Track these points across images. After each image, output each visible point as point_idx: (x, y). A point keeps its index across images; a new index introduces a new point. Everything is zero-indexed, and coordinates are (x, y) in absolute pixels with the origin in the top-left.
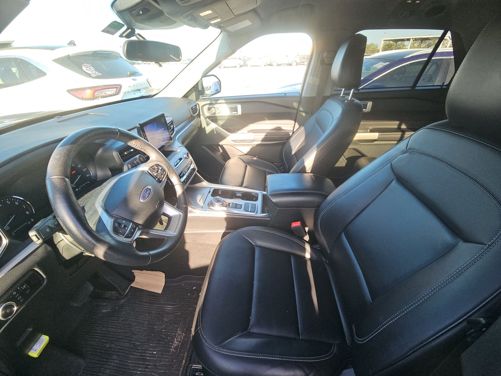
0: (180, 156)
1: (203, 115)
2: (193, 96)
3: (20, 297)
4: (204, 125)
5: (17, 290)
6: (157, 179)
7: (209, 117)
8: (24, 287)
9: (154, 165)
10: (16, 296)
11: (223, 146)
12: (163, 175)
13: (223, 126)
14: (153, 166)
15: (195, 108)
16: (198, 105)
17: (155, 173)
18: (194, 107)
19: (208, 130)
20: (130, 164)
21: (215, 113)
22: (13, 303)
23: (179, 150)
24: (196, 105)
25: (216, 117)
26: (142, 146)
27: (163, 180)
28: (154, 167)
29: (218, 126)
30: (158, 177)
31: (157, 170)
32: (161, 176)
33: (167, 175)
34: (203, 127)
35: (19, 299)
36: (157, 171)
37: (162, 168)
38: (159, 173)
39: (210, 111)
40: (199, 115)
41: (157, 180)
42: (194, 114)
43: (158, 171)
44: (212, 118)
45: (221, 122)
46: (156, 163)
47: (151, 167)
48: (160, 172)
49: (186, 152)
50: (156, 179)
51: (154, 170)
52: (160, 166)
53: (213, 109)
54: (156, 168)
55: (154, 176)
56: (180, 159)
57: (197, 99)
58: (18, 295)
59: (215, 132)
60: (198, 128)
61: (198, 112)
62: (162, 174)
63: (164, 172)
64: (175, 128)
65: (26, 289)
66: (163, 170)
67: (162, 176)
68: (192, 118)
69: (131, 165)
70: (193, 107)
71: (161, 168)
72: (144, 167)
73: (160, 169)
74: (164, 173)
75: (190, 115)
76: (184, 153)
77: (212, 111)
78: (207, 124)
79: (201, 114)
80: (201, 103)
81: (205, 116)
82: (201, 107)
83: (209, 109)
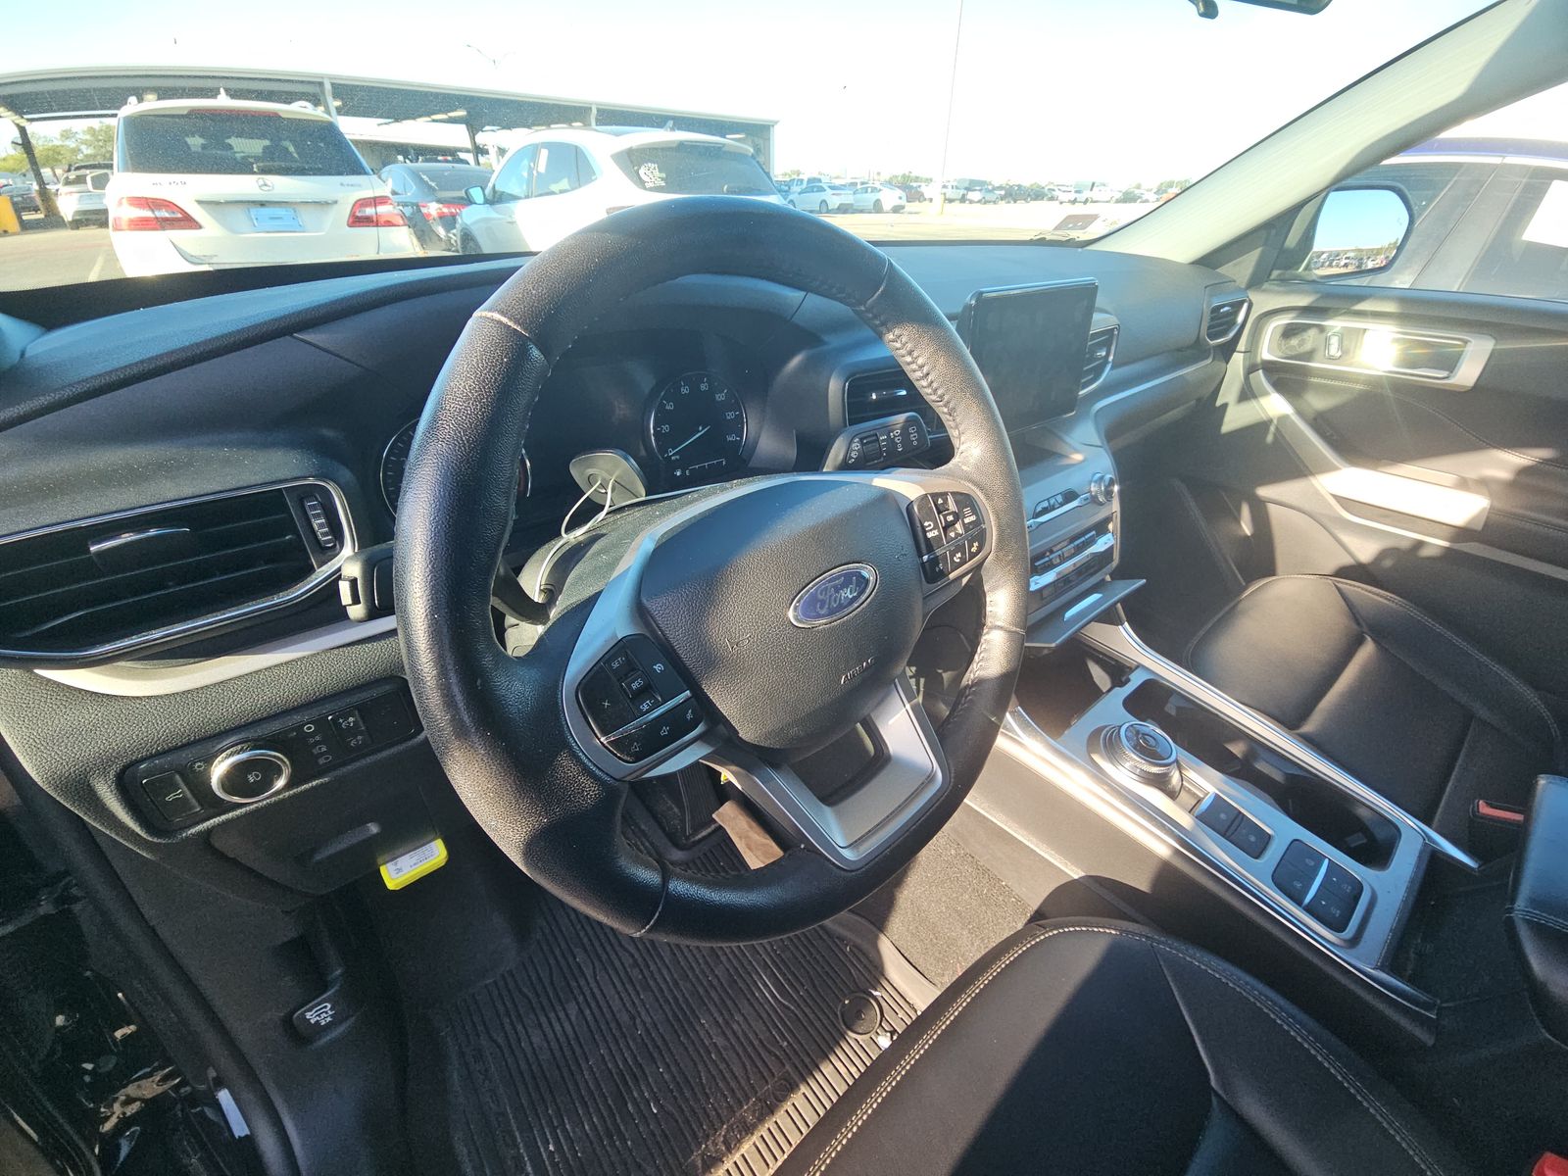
0: (1072, 482)
1: (1251, 351)
2: (1241, 269)
3: (324, 749)
4: (1228, 394)
5: (320, 722)
6: (925, 558)
7: (1269, 368)
8: (349, 723)
9: (951, 493)
10: (312, 741)
11: (1265, 507)
12: (963, 553)
13: (1321, 423)
14: (944, 495)
15: (1227, 314)
16: (1245, 305)
17: (936, 527)
18: (1226, 309)
19: (1236, 418)
20: (861, 440)
21: (1309, 355)
22: (286, 760)
23: (1078, 457)
24: (1242, 303)
25: (1305, 372)
26: (948, 390)
27: (952, 576)
28: (945, 501)
29: (1300, 413)
30: (939, 552)
31: (950, 518)
32: (953, 555)
33: (980, 565)
34: (1219, 403)
35: (315, 751)
36: (948, 526)
37: (977, 523)
38: (952, 535)
39: (1294, 342)
40: (1227, 351)
41: (923, 564)
42: (1213, 337)
43: (953, 523)
44: (1282, 375)
45: (1317, 402)
46: (967, 488)
47: (935, 496)
48: (957, 535)
49: (1108, 476)
50: (921, 556)
51: (939, 513)
52: (974, 512)
53: (1312, 333)
54: (952, 506)
55: (922, 541)
56: (1070, 496)
57: (1257, 281)
58: (318, 738)
59: (1270, 438)
60: (1199, 400)
61: (1231, 335)
62: (960, 548)
63: (976, 544)
64: (1109, 367)
65: (353, 731)
66: (975, 532)
67: (959, 555)
68: (1195, 351)
69: (863, 444)
70: (1223, 306)
71: (973, 518)
72: (906, 485)
73: (967, 521)
74: (971, 546)
75: (1194, 337)
76: (1098, 475)
77: (1302, 343)
78: (1247, 394)
79: (1242, 345)
80: (1263, 301)
81: (1256, 356)
82: (1259, 315)
83: (1289, 332)
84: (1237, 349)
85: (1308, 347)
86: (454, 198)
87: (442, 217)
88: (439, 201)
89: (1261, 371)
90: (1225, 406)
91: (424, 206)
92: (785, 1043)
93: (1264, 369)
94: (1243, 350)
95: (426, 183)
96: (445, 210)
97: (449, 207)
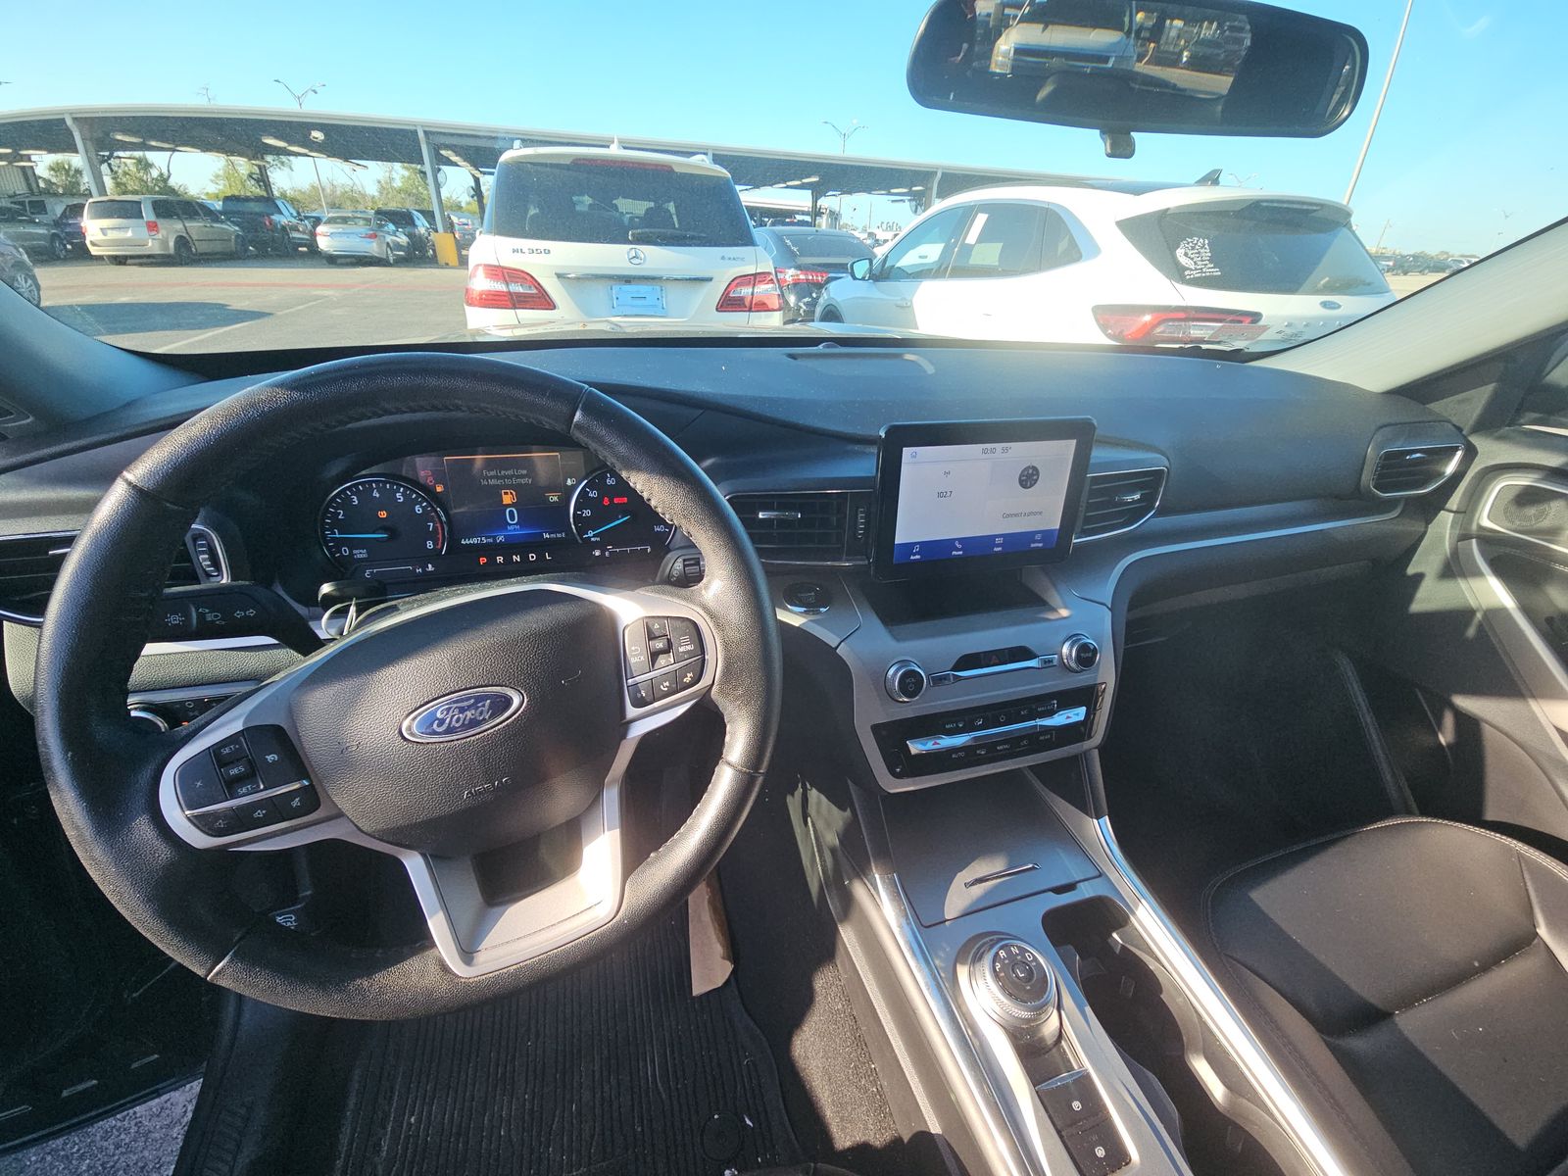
4: (1426, 562)
7: (1488, 540)
12: (675, 683)
15: (1421, 462)
16: (1462, 453)
19: (1431, 596)
21: (1552, 533)
25: (1544, 554)
29: (1522, 609)
31: (662, 645)
32: (660, 683)
33: (703, 695)
34: (1411, 570)
36: (659, 653)
37: (697, 653)
38: (663, 663)
39: (1531, 511)
40: (1430, 507)
42: (1387, 487)
43: (663, 651)
44: (1508, 553)
48: (668, 664)
53: (1557, 505)
57: (1489, 425)
59: (1471, 632)
60: (1383, 559)
61: (1435, 487)
63: (693, 675)
64: (1150, 513)
66: (692, 662)
67: (669, 684)
74: (684, 676)
78: (1454, 568)
79: (1455, 501)
80: (1491, 451)
81: (1471, 520)
82: (1487, 468)
83: (1527, 498)
84: (1448, 506)
85: (1546, 523)
86: (813, 265)
87: (796, 284)
88: (799, 267)
89: (1474, 541)
90: (1419, 577)
91: (781, 272)
92: (639, 1129)
93: (1478, 538)
94: (1455, 508)
95: (789, 247)
96: (802, 277)
97: (806, 274)
